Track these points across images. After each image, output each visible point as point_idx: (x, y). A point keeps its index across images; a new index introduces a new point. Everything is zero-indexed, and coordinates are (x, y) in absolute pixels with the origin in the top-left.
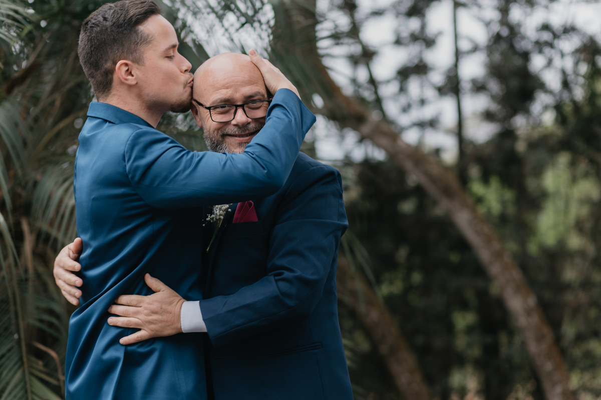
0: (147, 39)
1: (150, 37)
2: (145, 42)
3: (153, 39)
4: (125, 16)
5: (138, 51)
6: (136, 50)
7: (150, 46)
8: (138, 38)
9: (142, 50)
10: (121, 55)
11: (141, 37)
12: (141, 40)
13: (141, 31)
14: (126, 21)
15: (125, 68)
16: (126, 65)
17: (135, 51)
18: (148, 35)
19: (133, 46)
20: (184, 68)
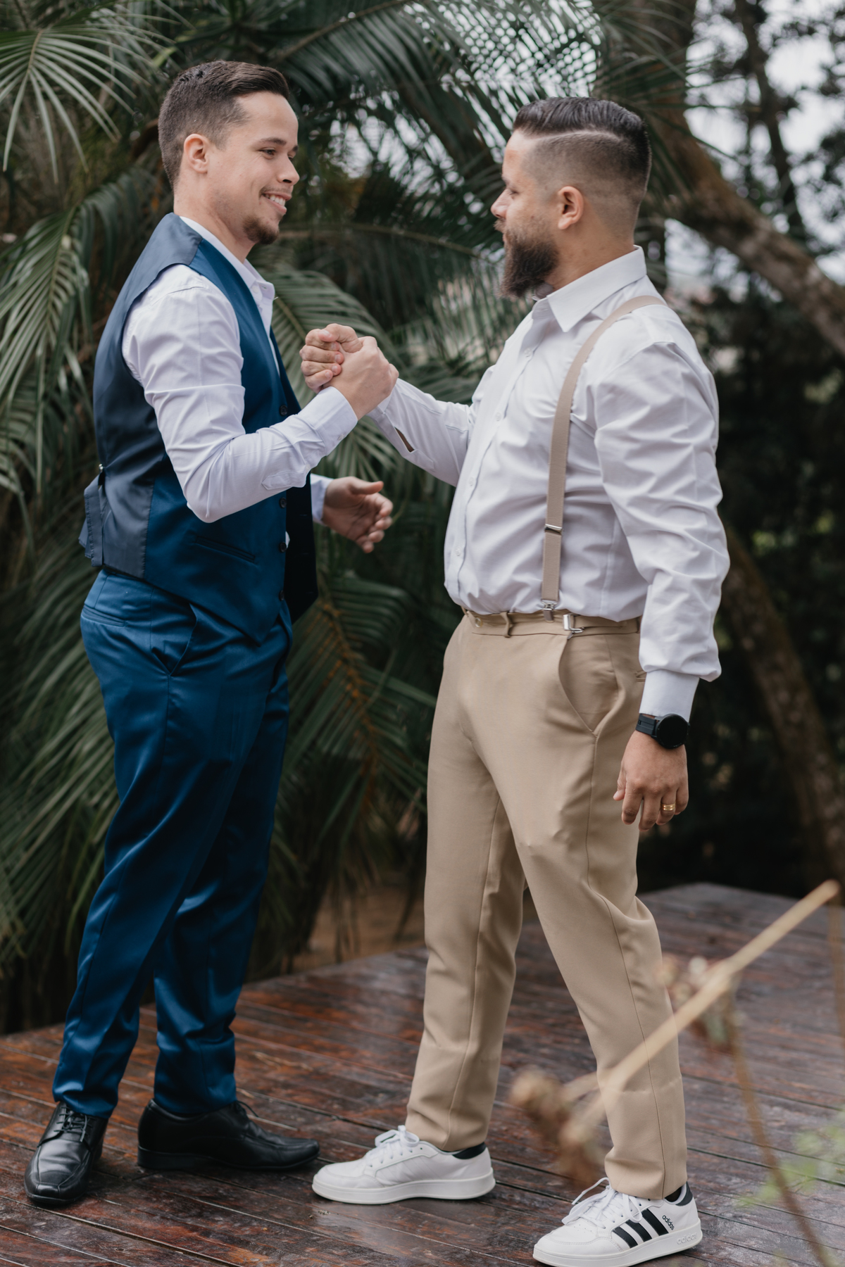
0: (241, 117)
1: (247, 116)
2: (237, 120)
3: (249, 119)
4: (225, 78)
5: (223, 129)
6: (221, 126)
7: (242, 128)
8: (230, 111)
9: (229, 130)
10: (199, 127)
11: (235, 112)
12: (232, 115)
13: (239, 105)
14: (223, 84)
15: (196, 147)
16: (201, 143)
17: (220, 128)
18: (245, 113)
19: (219, 121)
20: (283, 176)
